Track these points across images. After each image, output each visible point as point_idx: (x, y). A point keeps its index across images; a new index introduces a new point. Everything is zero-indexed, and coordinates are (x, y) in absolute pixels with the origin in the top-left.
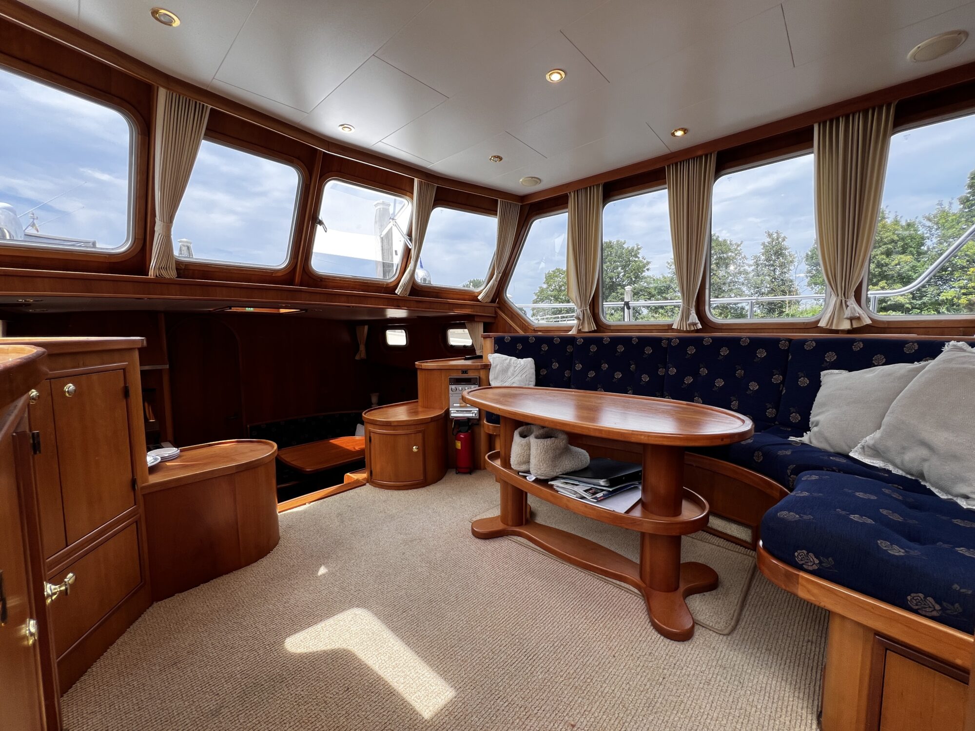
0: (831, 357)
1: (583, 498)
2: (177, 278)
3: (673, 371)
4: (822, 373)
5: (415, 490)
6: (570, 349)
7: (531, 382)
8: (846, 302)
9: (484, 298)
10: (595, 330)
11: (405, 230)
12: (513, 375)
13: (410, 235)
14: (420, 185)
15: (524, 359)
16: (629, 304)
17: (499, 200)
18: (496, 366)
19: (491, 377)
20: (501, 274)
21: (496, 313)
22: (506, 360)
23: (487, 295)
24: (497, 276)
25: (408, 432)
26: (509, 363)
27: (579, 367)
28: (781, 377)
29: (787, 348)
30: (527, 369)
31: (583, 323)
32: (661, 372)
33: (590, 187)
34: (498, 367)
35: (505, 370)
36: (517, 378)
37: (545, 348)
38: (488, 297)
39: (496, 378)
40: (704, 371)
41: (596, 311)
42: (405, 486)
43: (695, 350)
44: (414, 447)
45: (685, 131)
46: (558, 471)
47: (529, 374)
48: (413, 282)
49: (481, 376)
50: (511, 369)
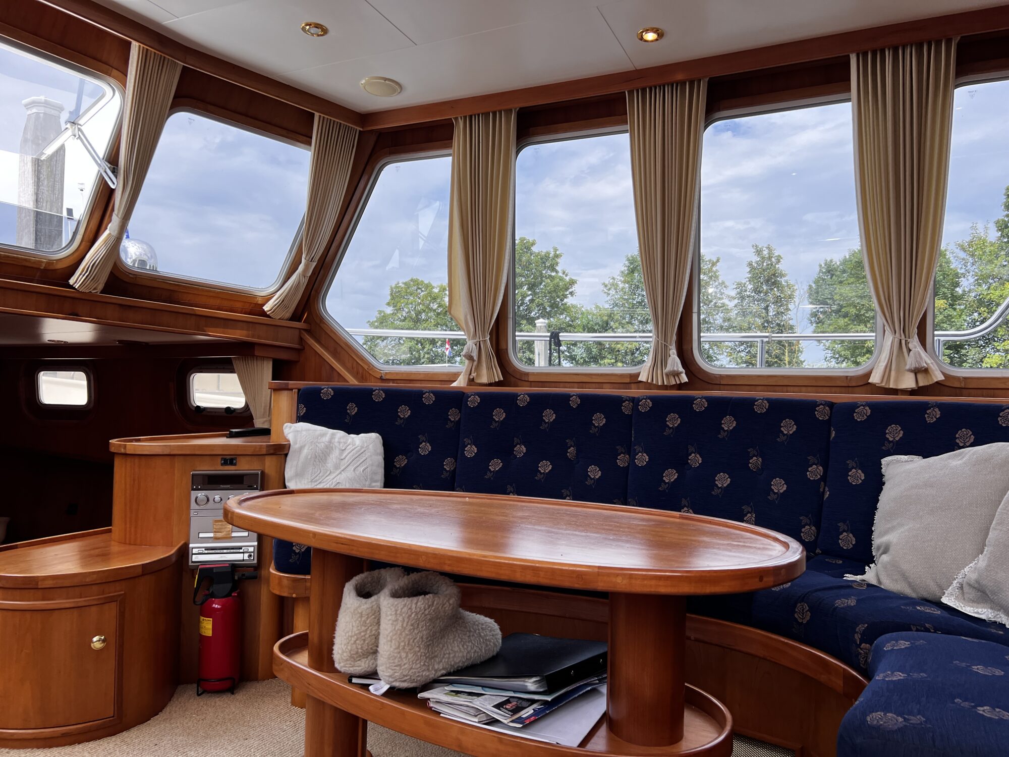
0: (894, 433)
1: (494, 722)
3: (642, 459)
4: (884, 461)
5: (92, 744)
6: (454, 415)
7: (376, 481)
8: (907, 343)
9: (276, 309)
10: (499, 381)
12: (337, 467)
14: (145, 57)
15: (362, 435)
16: (558, 337)
17: (317, 115)
18: (301, 448)
19: (288, 473)
20: (315, 264)
21: (301, 340)
22: (322, 435)
23: (282, 304)
24: (307, 267)
25: (81, 601)
26: (330, 442)
27: (471, 451)
28: (821, 468)
29: (827, 418)
30: (368, 454)
31: (478, 367)
32: (622, 461)
33: (494, 114)
34: (305, 451)
35: (321, 457)
36: (344, 475)
37: (405, 412)
39: (299, 475)
40: (696, 459)
41: (503, 346)
43: (679, 421)
44: (95, 639)
46: (439, 668)
47: (372, 465)
48: (115, 265)
49: (266, 471)
50: (335, 454)
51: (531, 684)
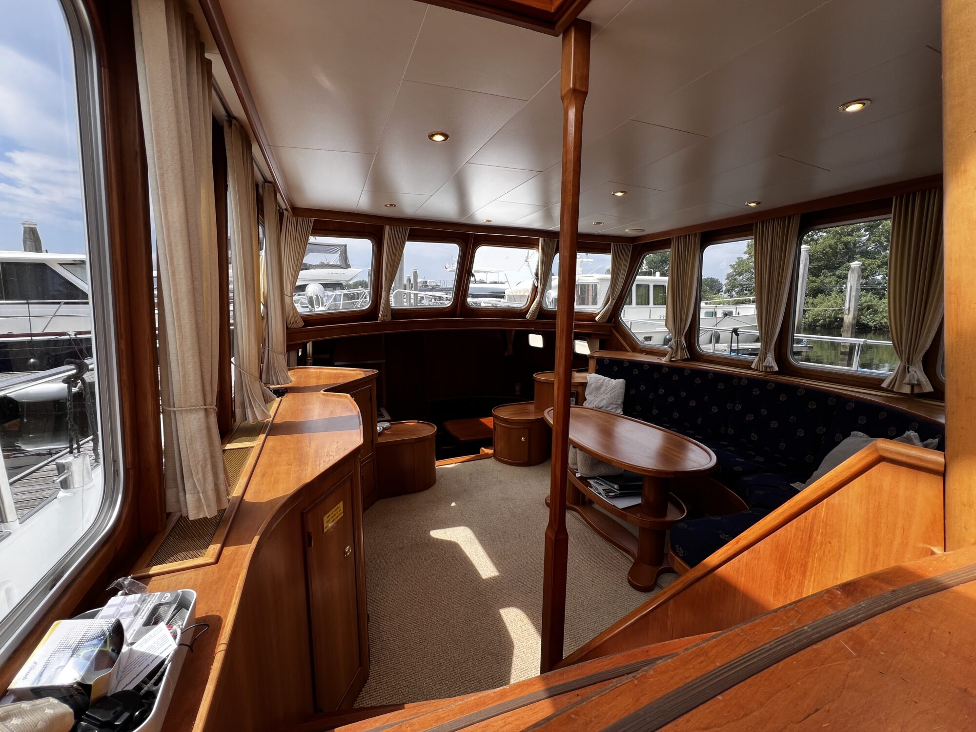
0: (862, 420)
1: (600, 494)
2: (392, 320)
3: (739, 407)
4: (852, 433)
6: (656, 375)
7: (620, 399)
8: (908, 368)
9: (600, 319)
10: (688, 358)
11: (534, 272)
12: (604, 392)
13: (537, 275)
14: (544, 241)
15: (617, 380)
16: (737, 331)
17: (613, 242)
18: (591, 384)
19: (587, 393)
20: (615, 300)
21: (611, 332)
22: (600, 379)
24: (612, 302)
25: (519, 427)
26: (603, 382)
27: (661, 391)
28: (825, 429)
29: (834, 404)
30: (617, 388)
31: (676, 352)
32: (729, 406)
33: (689, 235)
34: (593, 385)
35: (598, 388)
36: (606, 396)
37: (636, 372)
38: (604, 318)
39: (590, 394)
40: (764, 412)
41: (692, 341)
42: (515, 463)
43: (759, 392)
44: (523, 438)
45: (758, 203)
46: (595, 474)
47: (618, 393)
48: (540, 307)
49: (579, 391)
50: (603, 388)
51: (616, 486)
